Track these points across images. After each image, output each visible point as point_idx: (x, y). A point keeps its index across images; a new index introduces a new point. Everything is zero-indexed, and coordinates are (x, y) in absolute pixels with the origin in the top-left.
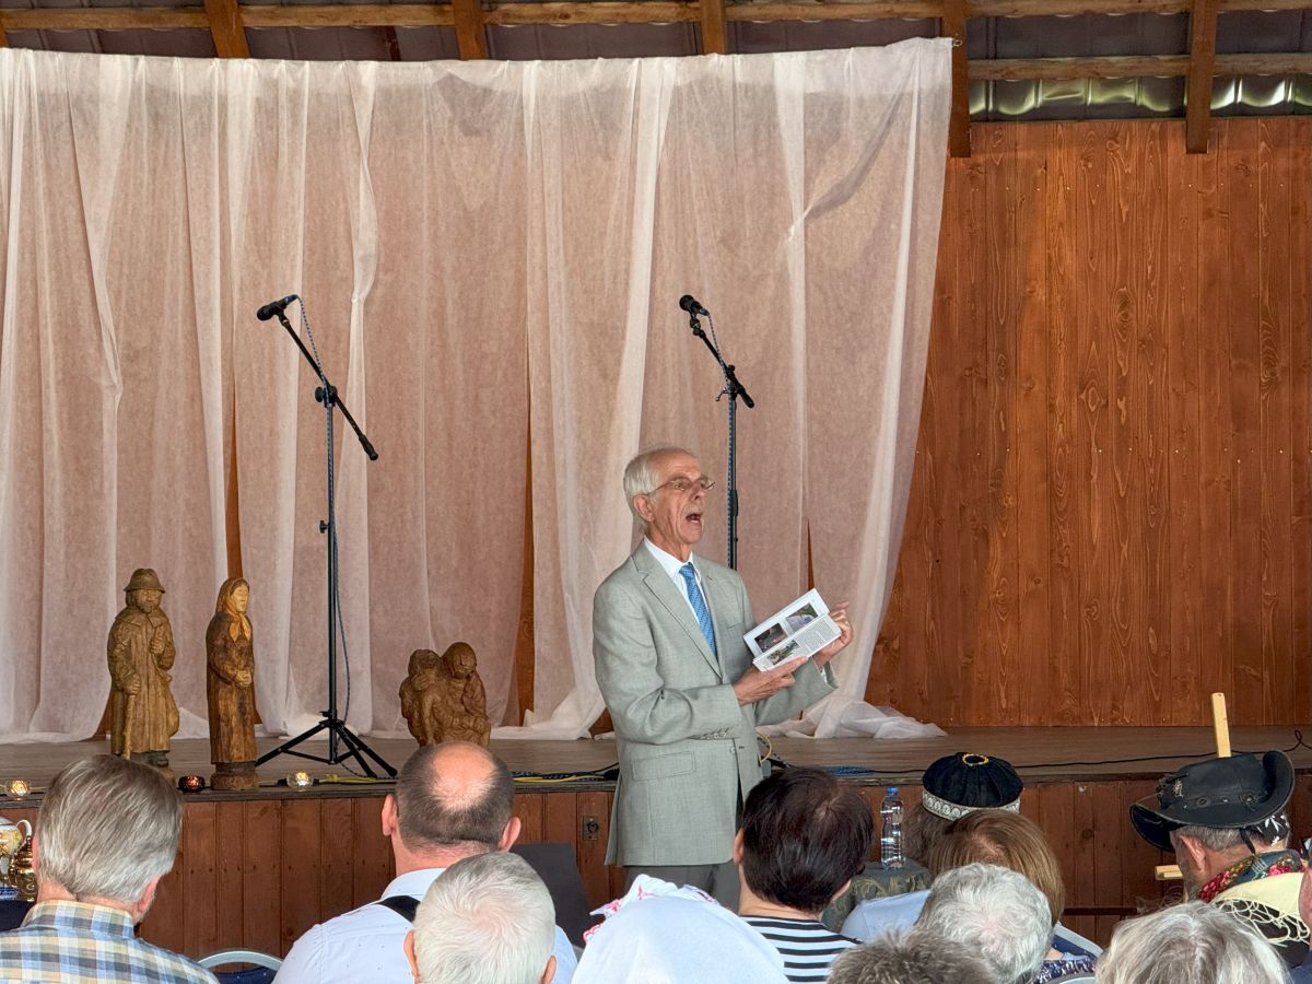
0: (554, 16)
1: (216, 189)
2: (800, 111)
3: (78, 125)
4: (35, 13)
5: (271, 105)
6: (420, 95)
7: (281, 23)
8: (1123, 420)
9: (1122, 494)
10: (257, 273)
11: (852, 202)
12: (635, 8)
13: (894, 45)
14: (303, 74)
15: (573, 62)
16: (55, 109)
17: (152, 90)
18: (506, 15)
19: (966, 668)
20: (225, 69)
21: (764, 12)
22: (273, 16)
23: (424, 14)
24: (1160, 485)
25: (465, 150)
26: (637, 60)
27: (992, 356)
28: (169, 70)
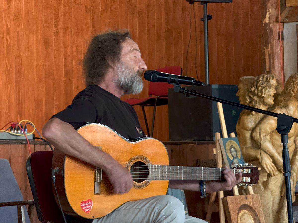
8: (9, 43)
9: (9, 68)
24: (21, 66)
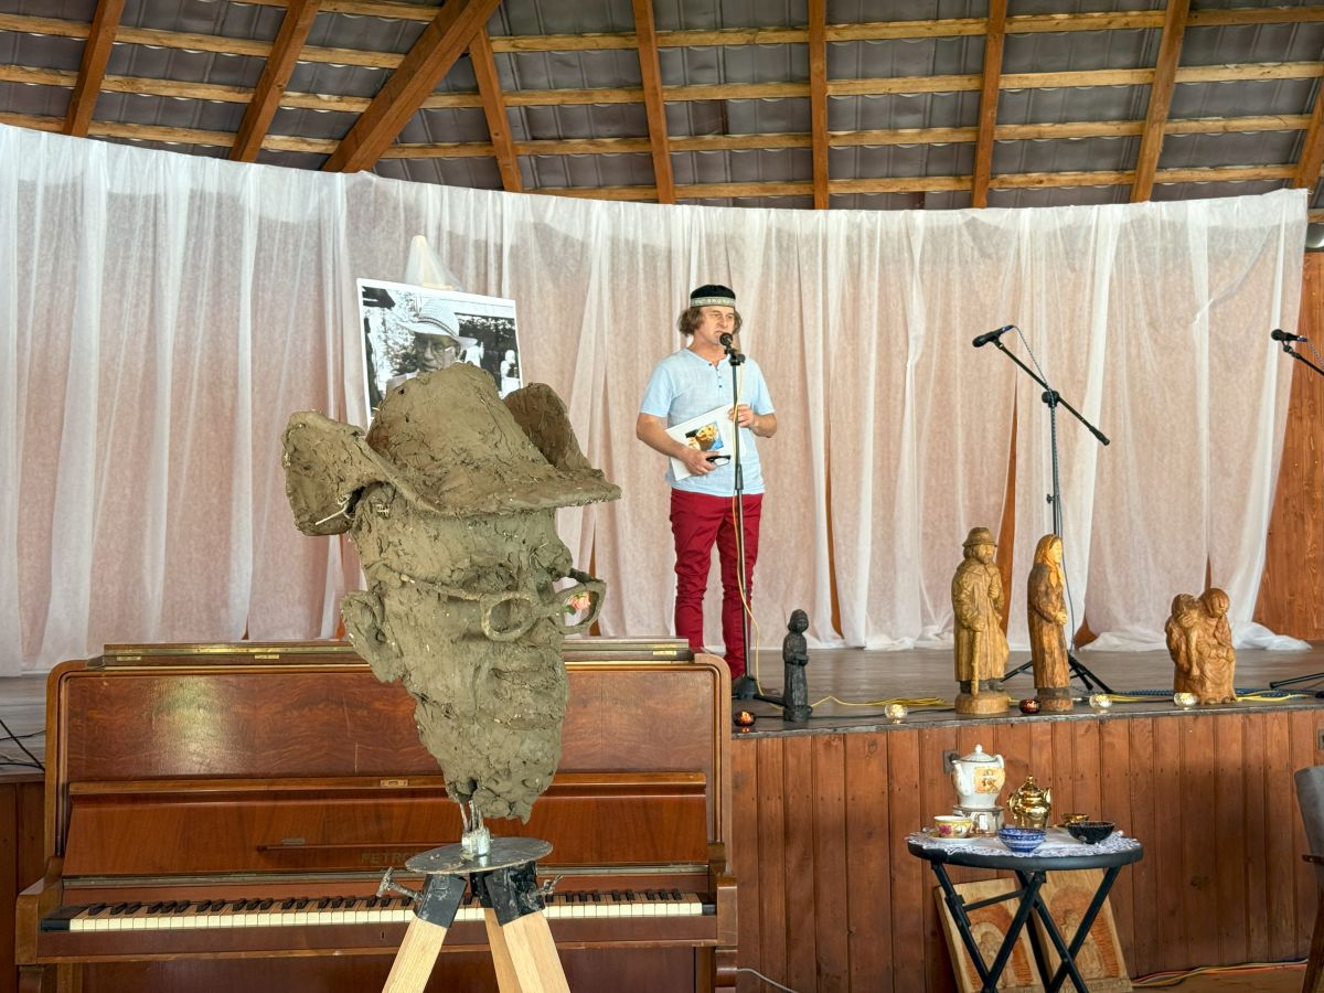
0: (1033, 182)
1: (820, 294)
2: (1205, 238)
3: (732, 255)
4: (697, 187)
5: (855, 240)
6: (952, 232)
7: (853, 191)
10: (844, 348)
11: (1237, 297)
12: (1088, 176)
13: (1269, 194)
14: (877, 220)
15: (1055, 208)
16: (717, 244)
17: (779, 231)
18: (1002, 182)
19: (1290, 603)
20: (827, 217)
21: (1174, 176)
22: (849, 185)
23: (948, 182)
25: (982, 267)
26: (1096, 206)
27: (1305, 401)
28: (791, 217)
